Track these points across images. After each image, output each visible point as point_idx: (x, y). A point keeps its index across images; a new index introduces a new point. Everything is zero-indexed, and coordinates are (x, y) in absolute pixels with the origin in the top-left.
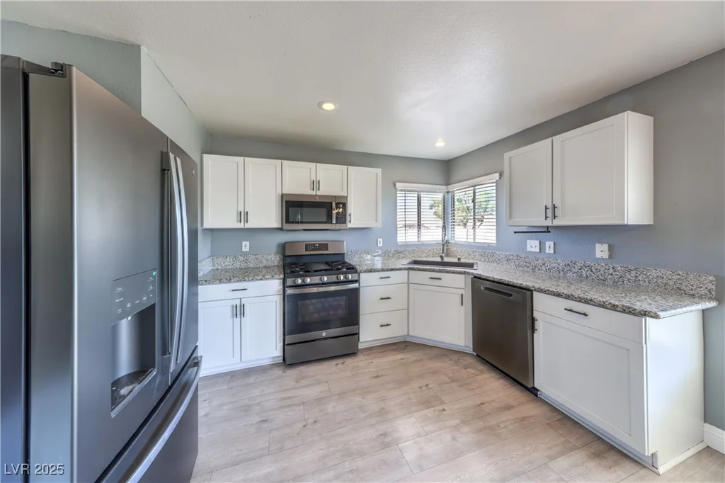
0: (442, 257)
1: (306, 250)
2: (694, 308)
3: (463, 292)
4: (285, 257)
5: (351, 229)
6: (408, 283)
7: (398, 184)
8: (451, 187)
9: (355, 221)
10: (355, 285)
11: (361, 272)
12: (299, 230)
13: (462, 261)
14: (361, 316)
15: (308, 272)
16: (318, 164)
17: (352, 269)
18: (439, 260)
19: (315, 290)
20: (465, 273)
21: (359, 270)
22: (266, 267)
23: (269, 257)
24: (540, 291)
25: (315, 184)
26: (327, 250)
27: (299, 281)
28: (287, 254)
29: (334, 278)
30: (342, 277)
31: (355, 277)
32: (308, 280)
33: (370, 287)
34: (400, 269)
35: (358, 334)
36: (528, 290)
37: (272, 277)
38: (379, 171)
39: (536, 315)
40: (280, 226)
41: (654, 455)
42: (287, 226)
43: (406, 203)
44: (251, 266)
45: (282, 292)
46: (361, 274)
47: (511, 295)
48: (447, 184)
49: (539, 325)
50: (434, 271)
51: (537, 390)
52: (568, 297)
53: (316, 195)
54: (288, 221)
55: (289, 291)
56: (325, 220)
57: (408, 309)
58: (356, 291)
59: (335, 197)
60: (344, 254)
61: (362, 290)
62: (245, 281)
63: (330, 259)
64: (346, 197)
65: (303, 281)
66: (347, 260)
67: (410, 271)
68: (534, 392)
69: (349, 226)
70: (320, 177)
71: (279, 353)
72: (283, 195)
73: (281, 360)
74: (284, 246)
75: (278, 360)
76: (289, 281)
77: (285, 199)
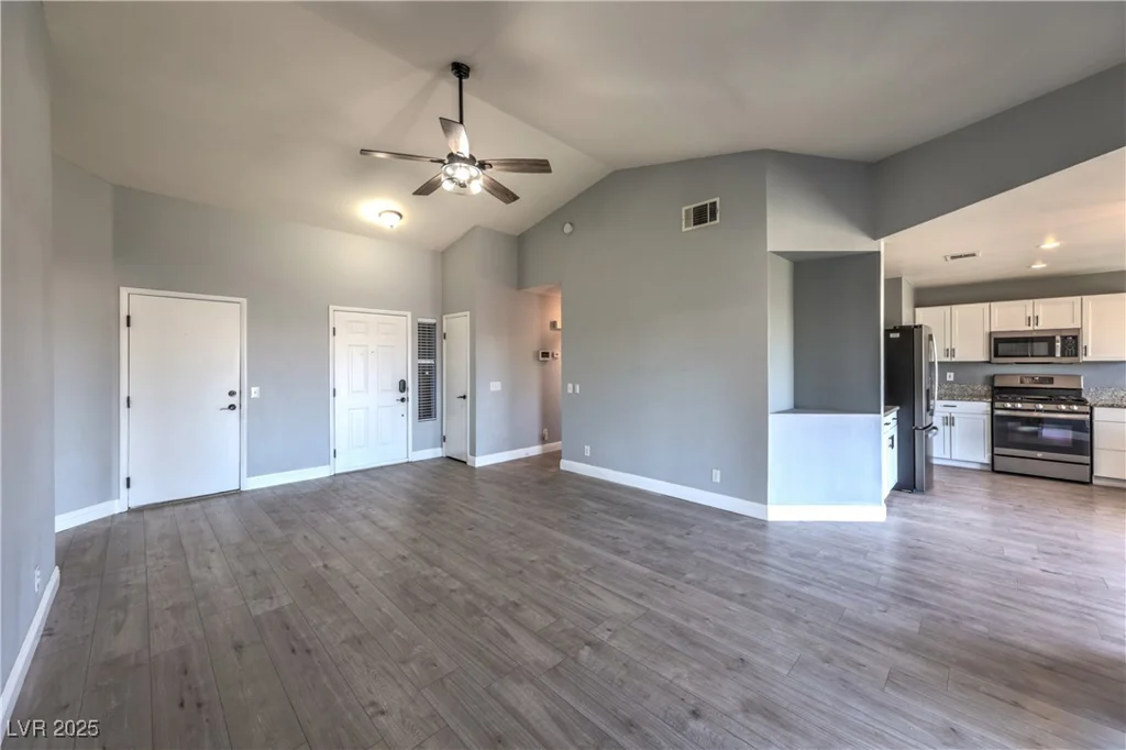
1: (1022, 383)
4: (992, 387)
5: (1087, 363)
9: (1091, 354)
10: (1085, 416)
11: (1095, 405)
12: (1011, 364)
15: (1019, 398)
16: (1037, 301)
19: (1023, 414)
21: (1092, 403)
22: (971, 395)
23: (976, 387)
25: (1032, 320)
26: (1052, 383)
27: (1010, 406)
28: (996, 385)
29: (1051, 407)
30: (1064, 408)
31: (1085, 409)
32: (1019, 406)
33: (1111, 423)
35: (1090, 465)
37: (980, 400)
40: (988, 360)
42: (995, 360)
44: (956, 393)
45: (989, 412)
46: (1095, 408)
53: (1034, 331)
54: (996, 355)
55: (998, 413)
56: (1045, 354)
58: (1089, 422)
59: (1061, 330)
60: (1080, 390)
61: (1095, 422)
62: (954, 400)
64: (1080, 330)
65: (1014, 406)
66: (1085, 396)
69: (1085, 359)
70: (1039, 313)
71: (987, 460)
72: (990, 333)
73: (989, 468)
74: (992, 378)
75: (986, 468)
76: (997, 405)
77: (994, 336)
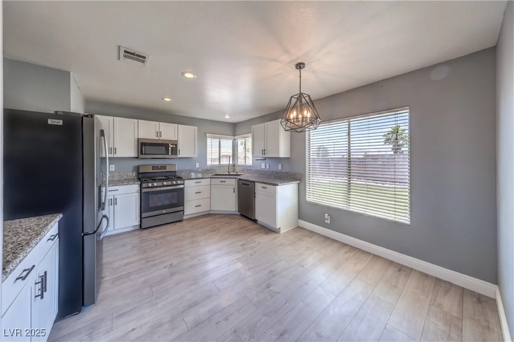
0: (229, 172)
1: (153, 169)
2: (296, 182)
3: (234, 186)
4: (139, 173)
5: (180, 158)
6: (211, 185)
7: (207, 134)
8: (236, 137)
9: (182, 153)
10: (182, 186)
11: (185, 180)
12: (148, 158)
13: (238, 174)
14: (185, 202)
15: (154, 180)
16: (161, 123)
17: (180, 178)
18: (228, 173)
19: (158, 189)
20: (236, 178)
21: (184, 179)
22: (126, 180)
23: (128, 174)
24: (257, 182)
25: (159, 134)
26: (166, 169)
27: (150, 185)
28: (140, 172)
29: (169, 183)
30: (174, 183)
31: (182, 182)
32: (155, 184)
33: (190, 187)
34: (206, 178)
35: (183, 210)
36: (253, 182)
37: (134, 184)
38: (196, 128)
39: (256, 191)
40: (137, 156)
41: (280, 228)
42: (141, 156)
43: (212, 145)
44: (116, 179)
45: (139, 191)
46: (185, 181)
47: (249, 185)
48: (234, 135)
49: (257, 195)
50: (222, 178)
51: (257, 220)
52: (263, 183)
53: (159, 140)
54: (142, 153)
55: (144, 190)
56: (165, 153)
57: (210, 198)
58: (183, 189)
59: (171, 140)
60: (175, 172)
61: (185, 189)
62: (117, 185)
63: (167, 174)
64: (177, 141)
65: (152, 185)
66: (177, 174)
67: (212, 179)
68: (255, 221)
69: (179, 156)
70: (162, 130)
71: (138, 223)
72: (138, 139)
73: (138, 227)
74: (138, 167)
75: (137, 228)
76: (144, 185)
77: (140, 141)
